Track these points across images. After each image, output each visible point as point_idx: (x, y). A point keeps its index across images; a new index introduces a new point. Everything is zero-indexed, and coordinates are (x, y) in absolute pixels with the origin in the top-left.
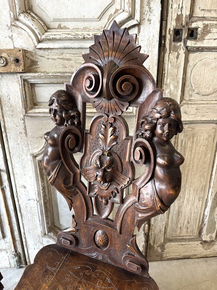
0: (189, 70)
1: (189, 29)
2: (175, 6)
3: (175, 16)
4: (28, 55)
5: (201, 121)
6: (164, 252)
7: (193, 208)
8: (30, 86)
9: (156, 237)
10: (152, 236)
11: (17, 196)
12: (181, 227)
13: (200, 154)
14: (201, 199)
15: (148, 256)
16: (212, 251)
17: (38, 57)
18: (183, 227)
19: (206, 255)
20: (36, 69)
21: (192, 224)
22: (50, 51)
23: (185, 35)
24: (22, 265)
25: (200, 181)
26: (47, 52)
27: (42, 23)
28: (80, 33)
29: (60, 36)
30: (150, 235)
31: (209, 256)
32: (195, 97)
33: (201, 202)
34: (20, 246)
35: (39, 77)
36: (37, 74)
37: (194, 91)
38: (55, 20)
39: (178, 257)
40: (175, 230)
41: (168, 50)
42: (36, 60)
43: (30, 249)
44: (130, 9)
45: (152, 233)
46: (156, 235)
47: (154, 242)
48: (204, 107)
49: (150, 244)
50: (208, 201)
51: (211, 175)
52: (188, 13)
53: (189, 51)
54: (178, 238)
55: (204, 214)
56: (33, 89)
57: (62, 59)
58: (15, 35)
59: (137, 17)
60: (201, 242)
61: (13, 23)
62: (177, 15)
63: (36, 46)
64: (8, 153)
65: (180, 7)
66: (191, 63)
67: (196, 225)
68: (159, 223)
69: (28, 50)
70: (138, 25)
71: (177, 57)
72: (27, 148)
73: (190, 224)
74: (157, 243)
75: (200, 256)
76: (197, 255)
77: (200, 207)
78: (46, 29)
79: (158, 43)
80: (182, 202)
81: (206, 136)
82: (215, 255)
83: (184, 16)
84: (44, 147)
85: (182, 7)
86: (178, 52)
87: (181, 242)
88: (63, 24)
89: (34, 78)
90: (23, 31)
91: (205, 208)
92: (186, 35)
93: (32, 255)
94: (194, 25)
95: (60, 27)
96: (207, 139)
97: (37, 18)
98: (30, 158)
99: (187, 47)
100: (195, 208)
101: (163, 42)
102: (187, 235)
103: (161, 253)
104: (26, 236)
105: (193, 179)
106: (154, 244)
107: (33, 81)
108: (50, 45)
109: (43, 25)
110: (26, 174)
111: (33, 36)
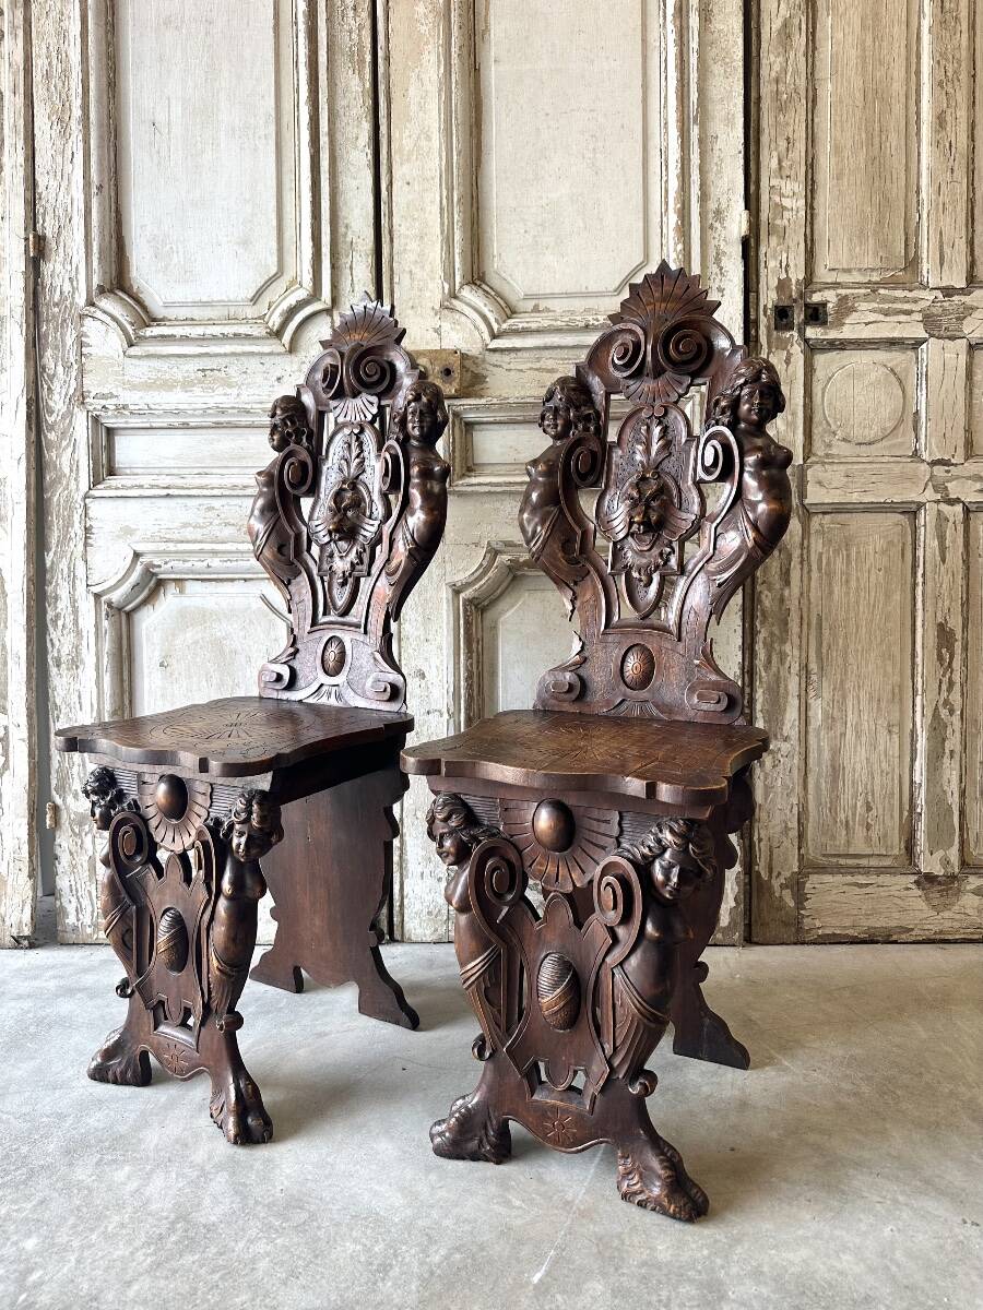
0: (817, 389)
1: (807, 305)
2: (772, 264)
3: (774, 283)
4: (467, 363)
5: (862, 506)
6: (805, 909)
7: (874, 758)
8: (463, 428)
9: (775, 851)
10: (762, 844)
12: (847, 822)
13: (873, 594)
14: (896, 729)
15: (756, 921)
16: (958, 917)
17: (488, 366)
18: (854, 821)
19: (941, 932)
20: (481, 393)
21: (880, 811)
22: (513, 355)
23: (798, 317)
25: (885, 671)
26: (506, 358)
27: (502, 303)
28: (578, 318)
29: (538, 324)
31: (950, 937)
32: (840, 449)
33: (896, 737)
35: (487, 408)
36: (483, 401)
37: (834, 433)
38: (527, 297)
39: (850, 932)
40: (830, 832)
41: (765, 346)
42: (484, 372)
43: (410, 875)
45: (763, 833)
46: (775, 844)
47: (771, 870)
48: (865, 470)
49: (758, 873)
50: (917, 736)
51: (914, 656)
52: (801, 276)
53: (811, 349)
54: (842, 861)
55: (912, 782)
56: (468, 436)
57: (537, 369)
58: (446, 326)
60: (916, 877)
61: (446, 303)
62: (779, 279)
63: (487, 345)
65: (784, 265)
66: (820, 374)
67: (892, 816)
68: (779, 800)
69: (470, 353)
71: (788, 361)
72: (441, 572)
73: (874, 812)
74: (779, 874)
75: (919, 932)
76: (912, 929)
77: (897, 754)
78: (509, 312)
79: (742, 331)
80: (841, 734)
81: (880, 544)
82: (972, 933)
83: (794, 281)
84: (481, 565)
85: (787, 265)
86: (788, 351)
87: (852, 874)
88: (543, 305)
89: (477, 408)
90: (463, 318)
91: (913, 760)
92: (802, 317)
93: (412, 900)
94: (816, 298)
95: (536, 309)
96: (884, 552)
97: (493, 293)
98: (445, 594)
99: (806, 341)
100: (882, 757)
101: (753, 332)
102: (868, 851)
103: (795, 913)
105: (863, 663)
106: (770, 876)
107: (471, 416)
108: (517, 342)
109: (504, 305)
110: (430, 637)
111: (483, 327)
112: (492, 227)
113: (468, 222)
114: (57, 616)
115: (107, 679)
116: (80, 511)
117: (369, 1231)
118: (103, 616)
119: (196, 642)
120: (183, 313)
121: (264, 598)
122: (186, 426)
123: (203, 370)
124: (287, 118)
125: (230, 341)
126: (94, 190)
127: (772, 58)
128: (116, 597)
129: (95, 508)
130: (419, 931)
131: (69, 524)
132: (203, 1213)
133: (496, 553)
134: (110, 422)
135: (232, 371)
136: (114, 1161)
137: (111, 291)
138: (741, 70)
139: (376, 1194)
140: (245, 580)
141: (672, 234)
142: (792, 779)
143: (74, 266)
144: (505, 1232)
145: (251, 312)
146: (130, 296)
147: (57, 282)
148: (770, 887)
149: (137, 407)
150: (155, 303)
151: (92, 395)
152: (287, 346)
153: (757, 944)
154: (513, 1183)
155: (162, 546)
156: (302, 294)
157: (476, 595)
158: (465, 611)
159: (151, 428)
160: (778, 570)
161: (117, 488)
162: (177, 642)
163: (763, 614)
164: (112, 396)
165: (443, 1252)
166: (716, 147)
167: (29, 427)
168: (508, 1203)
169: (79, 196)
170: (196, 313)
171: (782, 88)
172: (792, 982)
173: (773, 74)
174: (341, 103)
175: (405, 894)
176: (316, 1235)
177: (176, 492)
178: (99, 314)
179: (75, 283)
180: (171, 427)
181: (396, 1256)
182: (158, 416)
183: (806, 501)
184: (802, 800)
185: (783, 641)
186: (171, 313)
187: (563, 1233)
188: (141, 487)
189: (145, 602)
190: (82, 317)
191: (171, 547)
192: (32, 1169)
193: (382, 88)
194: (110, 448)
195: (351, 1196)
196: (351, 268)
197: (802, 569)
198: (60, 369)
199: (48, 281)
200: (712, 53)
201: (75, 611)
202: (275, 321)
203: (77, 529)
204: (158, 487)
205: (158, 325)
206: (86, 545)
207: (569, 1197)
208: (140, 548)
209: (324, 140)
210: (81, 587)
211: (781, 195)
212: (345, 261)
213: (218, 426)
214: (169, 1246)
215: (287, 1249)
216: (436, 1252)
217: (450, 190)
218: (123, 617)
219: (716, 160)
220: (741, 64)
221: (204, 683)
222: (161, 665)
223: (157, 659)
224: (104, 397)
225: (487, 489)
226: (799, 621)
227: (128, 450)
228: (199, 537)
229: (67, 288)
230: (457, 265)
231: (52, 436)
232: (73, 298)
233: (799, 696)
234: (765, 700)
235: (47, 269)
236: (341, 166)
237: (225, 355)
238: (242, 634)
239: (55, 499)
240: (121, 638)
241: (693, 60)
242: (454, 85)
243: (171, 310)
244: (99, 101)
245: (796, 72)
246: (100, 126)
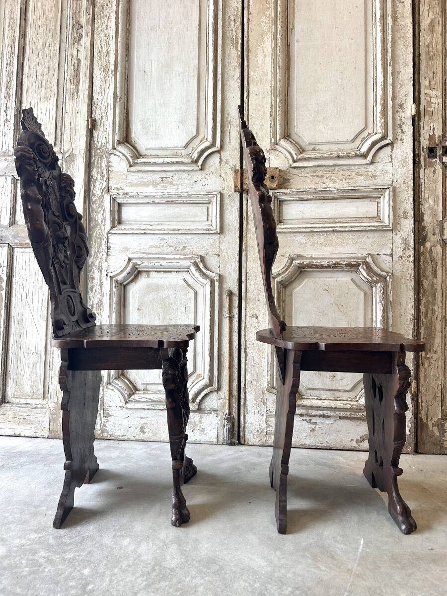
1: (443, 147)
2: (426, 128)
3: (427, 137)
4: (282, 174)
6: (444, 437)
8: (278, 203)
9: (430, 407)
10: (423, 403)
11: (245, 329)
15: (420, 442)
17: (291, 175)
20: (288, 187)
22: (303, 170)
23: (439, 152)
24: (233, 440)
26: (300, 171)
27: (298, 146)
28: (334, 153)
29: (315, 156)
30: (420, 404)
34: (237, 407)
35: (290, 193)
36: (288, 190)
38: (310, 144)
41: (423, 165)
42: (289, 178)
43: (249, 412)
44: (383, 131)
45: (423, 398)
46: (430, 404)
47: (427, 417)
49: (421, 418)
52: (441, 133)
53: (445, 167)
56: (281, 206)
57: (314, 176)
58: (272, 157)
59: (390, 137)
61: (273, 147)
62: (430, 135)
63: (291, 165)
64: (245, 273)
65: (432, 128)
68: (432, 382)
69: (283, 169)
70: (391, 144)
71: (434, 172)
74: (432, 419)
78: (301, 151)
79: (412, 158)
83: (437, 136)
84: (285, 266)
85: (434, 129)
86: (434, 168)
88: (317, 147)
89: (286, 194)
90: (280, 154)
92: (441, 152)
93: (249, 424)
95: (314, 149)
97: (294, 142)
99: (443, 163)
101: (417, 159)
103: (439, 439)
104: (246, 390)
106: (427, 420)
107: (282, 197)
108: (305, 164)
109: (299, 148)
110: (260, 299)
111: (290, 157)
112: (294, 114)
113: (283, 111)
114: (93, 287)
115: (114, 315)
116: (105, 239)
117: (250, 577)
118: (114, 287)
119: (154, 299)
120: (154, 153)
121: (185, 280)
122: (153, 203)
123: (162, 178)
124: (203, 68)
125: (175, 165)
126: (118, 100)
127: (426, 36)
128: (120, 278)
129: (112, 239)
130: (253, 440)
131: (100, 245)
132: (167, 563)
133: (292, 260)
134: (120, 200)
135: (175, 178)
136: (122, 536)
137: (123, 143)
138: (412, 42)
139: (251, 559)
140: (177, 272)
141: (379, 115)
142: (438, 372)
143: (107, 132)
144: (320, 582)
145: (184, 152)
146: (131, 145)
147: (100, 139)
148: (427, 426)
149: (132, 194)
150: (142, 148)
151: (113, 188)
152: (200, 167)
153: (420, 453)
154: (319, 559)
155: (141, 256)
156: (207, 144)
157: (283, 279)
158: (278, 287)
159: (138, 204)
160: (431, 270)
161: (122, 230)
162: (146, 299)
163: (424, 291)
164: (121, 189)
165: (290, 589)
166: (400, 76)
167: (85, 202)
168: (318, 568)
169: (111, 102)
170: (160, 153)
171: (430, 49)
172: (442, 472)
173: (426, 44)
174: (227, 61)
175: (246, 421)
176: (224, 577)
177: (149, 232)
178: (117, 153)
179: (107, 140)
180: (147, 203)
181: (266, 590)
182: (142, 198)
183: (444, 238)
184: (443, 383)
185: (434, 305)
186: (148, 153)
187: (349, 584)
188: (133, 229)
189: (132, 281)
190: (110, 154)
191: (145, 256)
192: (83, 537)
193: (245, 54)
194: (120, 212)
195: (239, 559)
196: (230, 133)
197: (442, 270)
198: (99, 177)
199: (96, 139)
200: (397, 34)
201: (101, 284)
202: (195, 155)
203: (104, 247)
204: (140, 229)
205: (143, 158)
206: (107, 255)
207: (350, 567)
208: (131, 256)
209: (219, 77)
210: (104, 273)
211: (431, 97)
212: (227, 129)
213: (168, 203)
214: (153, 577)
215: (211, 582)
216: (287, 589)
217: (276, 97)
218: (122, 287)
219: (400, 81)
220: (411, 39)
221: (157, 318)
222: (138, 309)
223: (136, 307)
224: (118, 189)
225: (289, 230)
226: (441, 295)
227: (127, 213)
228: (157, 252)
229: (104, 141)
230: (278, 130)
231: (94, 206)
232: (106, 146)
233: (442, 331)
234: (425, 332)
235: (96, 134)
236: (226, 87)
237: (172, 171)
238: (175, 296)
239: (94, 234)
240: (121, 297)
241: (389, 37)
242: (278, 52)
243: (148, 151)
244: (122, 62)
245: (437, 42)
246: (122, 72)
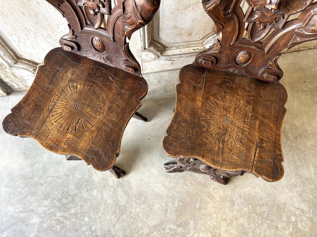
132: (121, 202)
144: (188, 194)
168: (187, 185)
176: (149, 204)
195: (152, 190)
207: (199, 180)
214: (118, 214)
216: (176, 203)
